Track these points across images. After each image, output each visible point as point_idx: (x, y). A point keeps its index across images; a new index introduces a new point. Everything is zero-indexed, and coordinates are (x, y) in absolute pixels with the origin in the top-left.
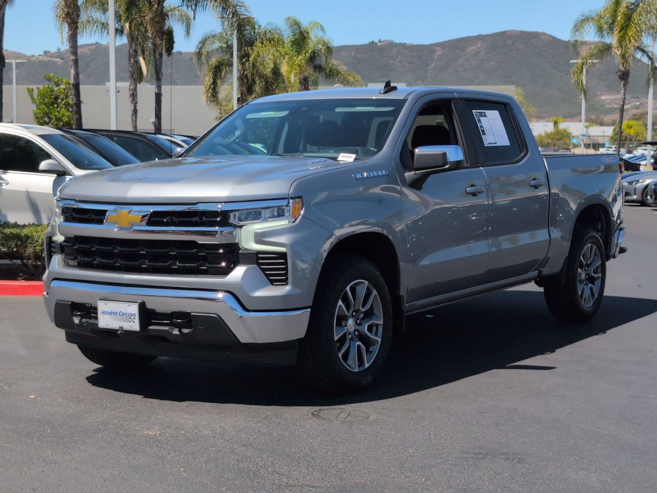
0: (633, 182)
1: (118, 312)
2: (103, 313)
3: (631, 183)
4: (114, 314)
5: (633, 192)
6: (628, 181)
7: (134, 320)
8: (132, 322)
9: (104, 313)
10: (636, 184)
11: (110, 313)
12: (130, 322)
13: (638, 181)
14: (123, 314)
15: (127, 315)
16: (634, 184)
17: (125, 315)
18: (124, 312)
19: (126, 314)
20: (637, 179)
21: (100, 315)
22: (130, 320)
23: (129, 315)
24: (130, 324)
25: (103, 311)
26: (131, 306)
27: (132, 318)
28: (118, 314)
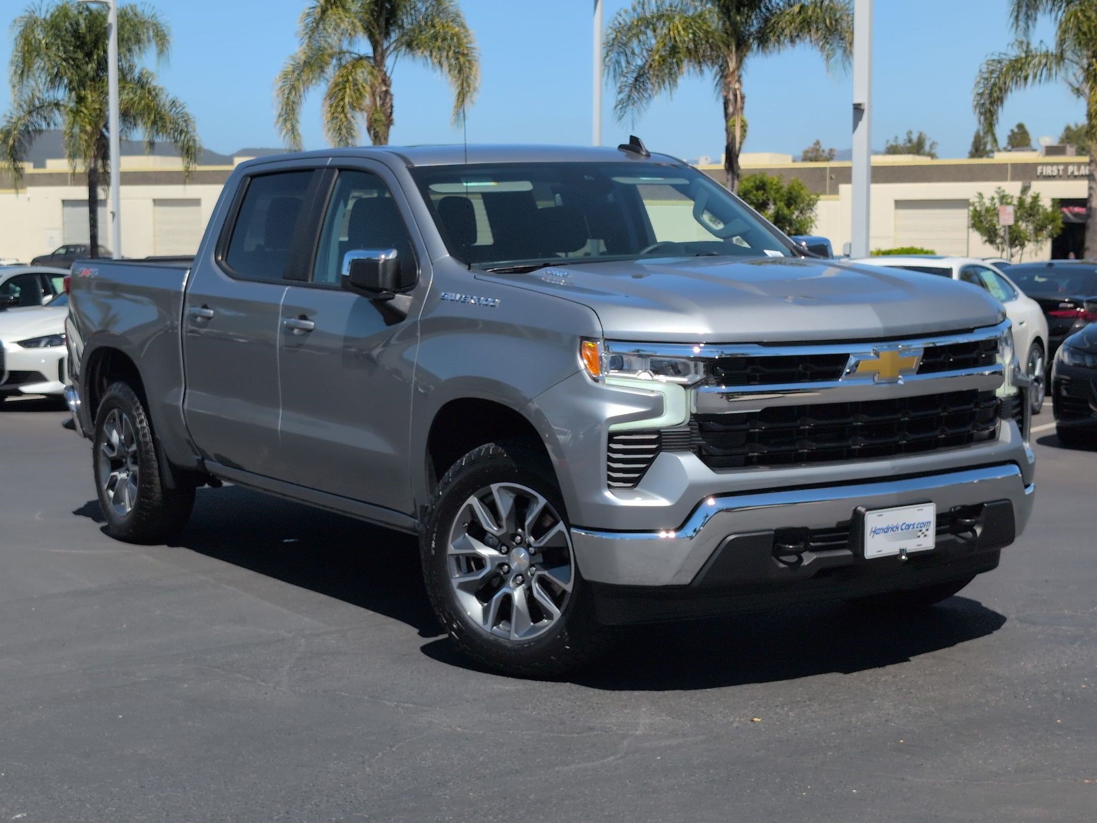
1: (900, 524)
4: (892, 529)
7: (926, 533)
8: (923, 535)
9: (875, 532)
11: (886, 530)
12: (919, 537)
14: (909, 526)
15: (915, 526)
17: (911, 527)
18: (910, 523)
19: (914, 524)
21: (868, 538)
22: (920, 533)
23: (919, 526)
24: (919, 541)
25: (873, 530)
26: (922, 510)
27: (924, 530)
28: (900, 529)
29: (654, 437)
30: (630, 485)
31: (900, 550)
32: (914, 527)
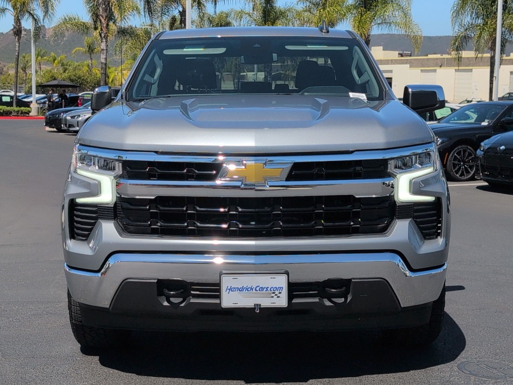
0: (75, 116)
1: (254, 286)
2: (229, 289)
3: (73, 117)
4: (247, 289)
5: (76, 124)
6: (71, 116)
7: (279, 295)
8: (276, 296)
9: (231, 289)
10: (77, 118)
11: (241, 290)
12: (272, 297)
13: (79, 116)
14: (262, 289)
15: (269, 289)
16: (76, 117)
17: (265, 289)
18: (264, 287)
19: (267, 288)
20: (78, 114)
21: (224, 294)
22: (273, 295)
23: (272, 289)
24: (273, 300)
25: (229, 288)
26: (275, 278)
27: (277, 293)
28: (254, 289)
29: (94, 209)
30: (84, 238)
31: (255, 304)
32: (267, 290)
